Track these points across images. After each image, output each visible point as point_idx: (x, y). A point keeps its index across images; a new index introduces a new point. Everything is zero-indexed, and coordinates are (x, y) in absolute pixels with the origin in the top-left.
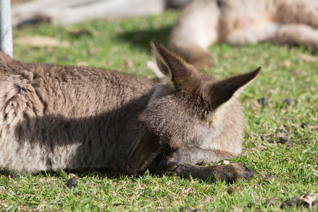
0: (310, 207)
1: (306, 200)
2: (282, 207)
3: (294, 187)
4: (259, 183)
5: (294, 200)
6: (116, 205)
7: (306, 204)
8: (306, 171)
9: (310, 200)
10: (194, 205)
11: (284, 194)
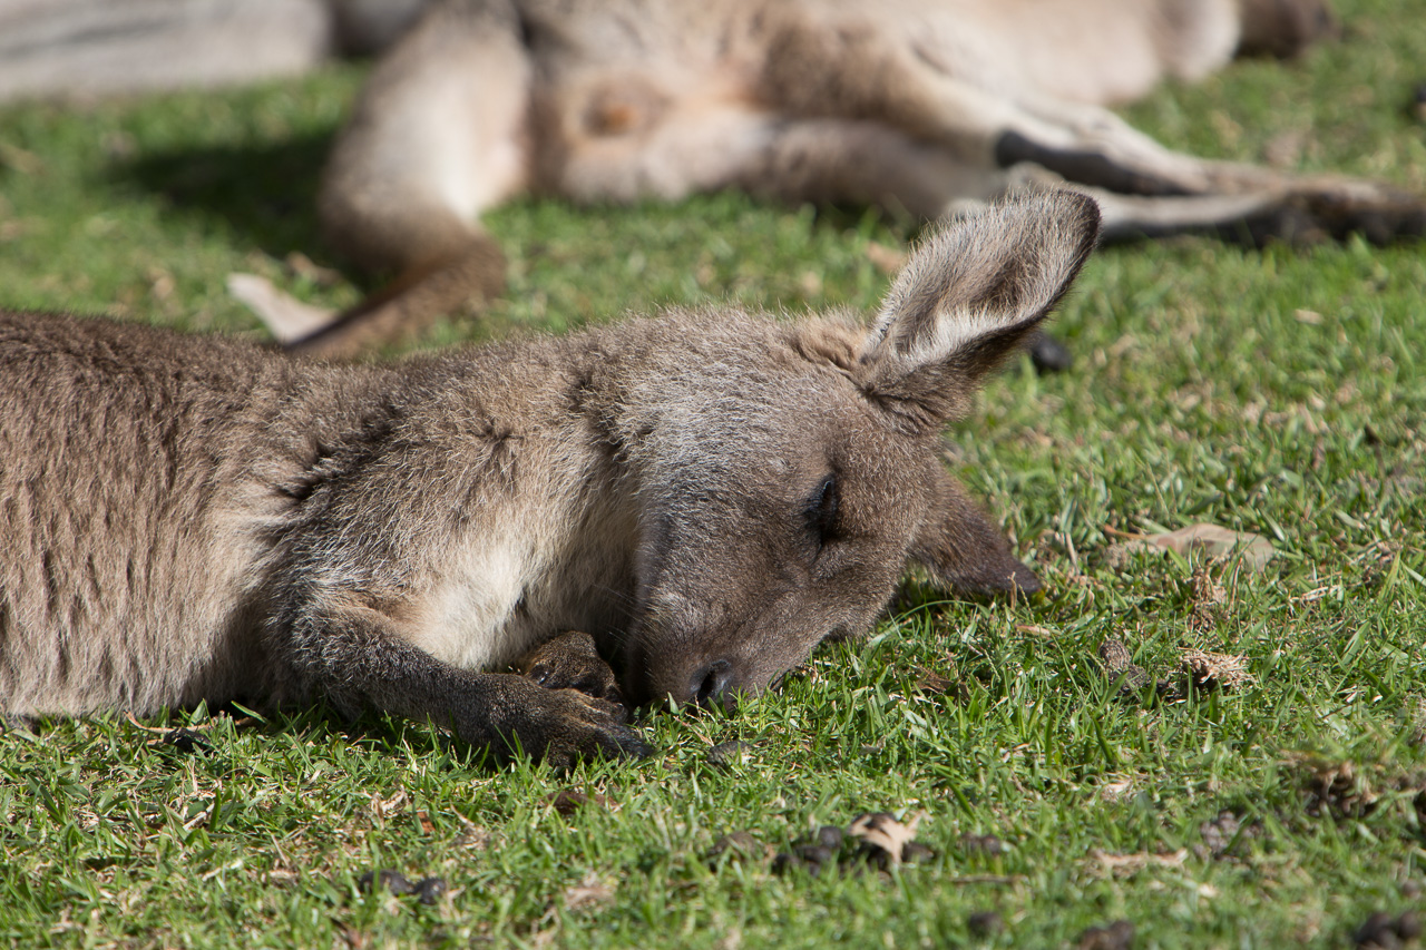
0: (896, 865)
1: (876, 838)
2: (779, 868)
3: (828, 786)
4: (688, 770)
5: (831, 838)
6: (97, 864)
7: (877, 856)
8: (878, 720)
9: (894, 838)
10: (419, 863)
11: (788, 814)
